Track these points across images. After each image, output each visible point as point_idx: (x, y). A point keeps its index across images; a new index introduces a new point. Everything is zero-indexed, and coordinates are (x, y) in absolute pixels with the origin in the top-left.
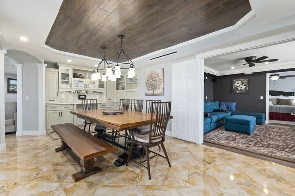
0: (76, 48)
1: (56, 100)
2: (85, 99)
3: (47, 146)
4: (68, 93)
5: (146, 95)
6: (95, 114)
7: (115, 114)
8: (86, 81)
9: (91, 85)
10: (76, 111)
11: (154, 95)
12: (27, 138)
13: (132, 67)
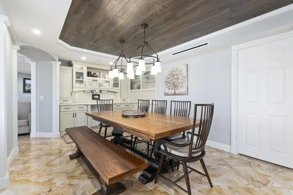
0: (92, 43)
1: (70, 100)
2: (99, 99)
3: (61, 152)
4: (82, 93)
5: (166, 94)
6: (111, 116)
7: (136, 117)
8: (100, 80)
9: (106, 85)
10: (90, 112)
11: (175, 94)
12: (40, 140)
13: (158, 61)
